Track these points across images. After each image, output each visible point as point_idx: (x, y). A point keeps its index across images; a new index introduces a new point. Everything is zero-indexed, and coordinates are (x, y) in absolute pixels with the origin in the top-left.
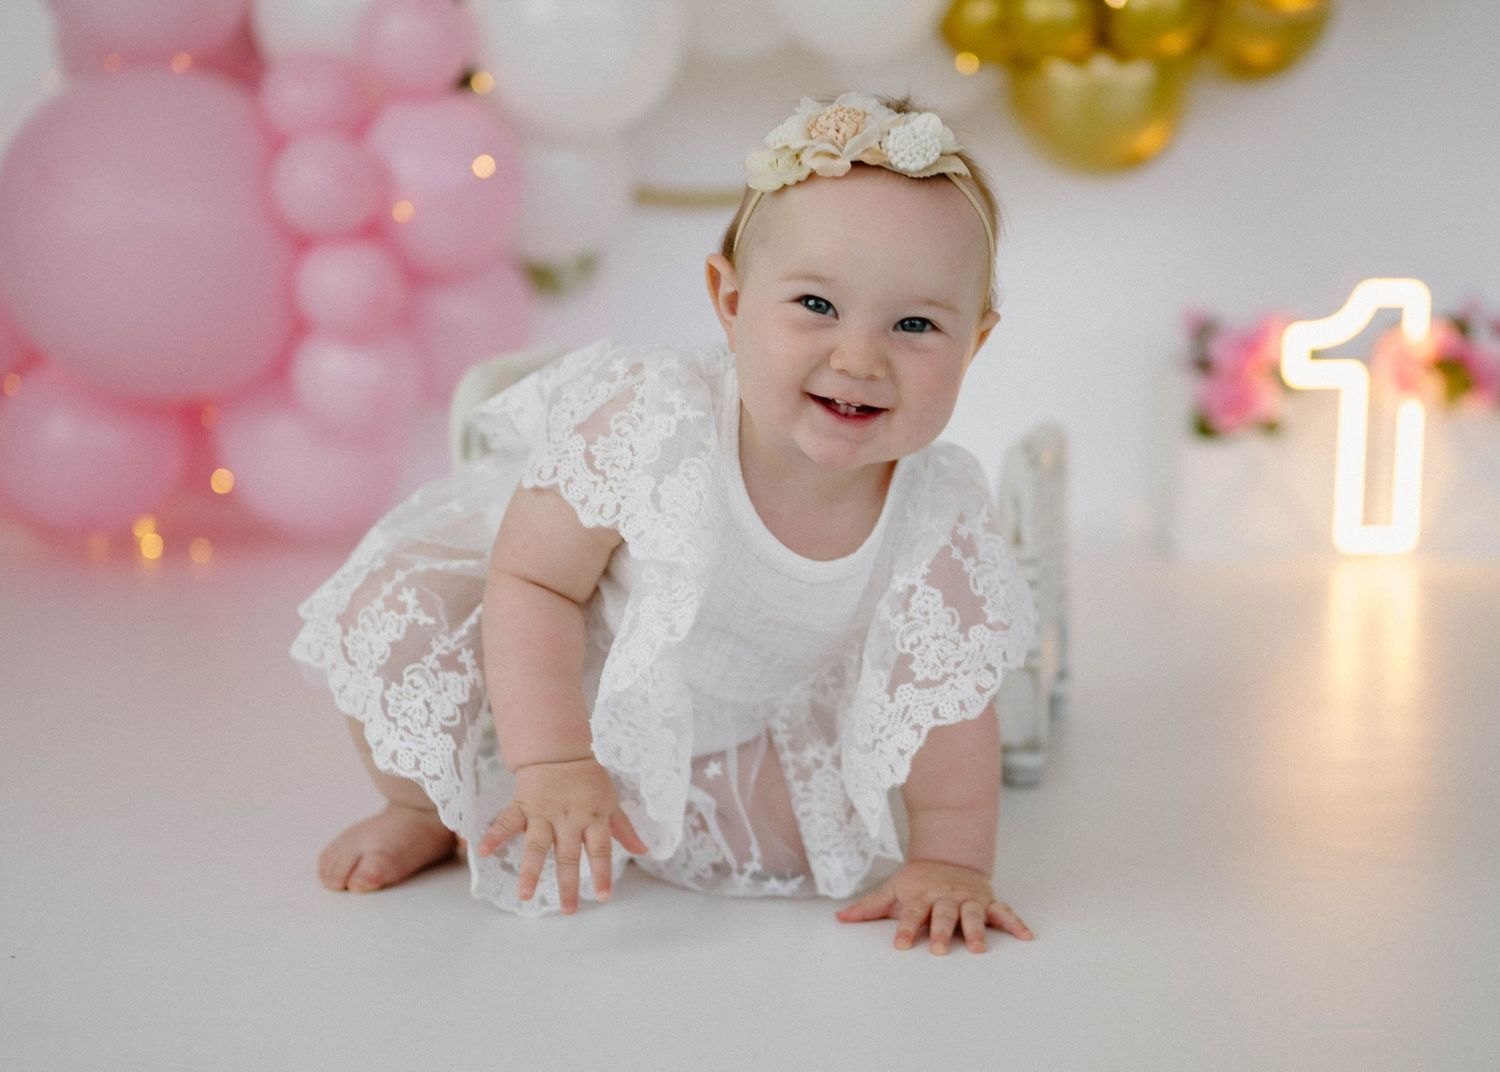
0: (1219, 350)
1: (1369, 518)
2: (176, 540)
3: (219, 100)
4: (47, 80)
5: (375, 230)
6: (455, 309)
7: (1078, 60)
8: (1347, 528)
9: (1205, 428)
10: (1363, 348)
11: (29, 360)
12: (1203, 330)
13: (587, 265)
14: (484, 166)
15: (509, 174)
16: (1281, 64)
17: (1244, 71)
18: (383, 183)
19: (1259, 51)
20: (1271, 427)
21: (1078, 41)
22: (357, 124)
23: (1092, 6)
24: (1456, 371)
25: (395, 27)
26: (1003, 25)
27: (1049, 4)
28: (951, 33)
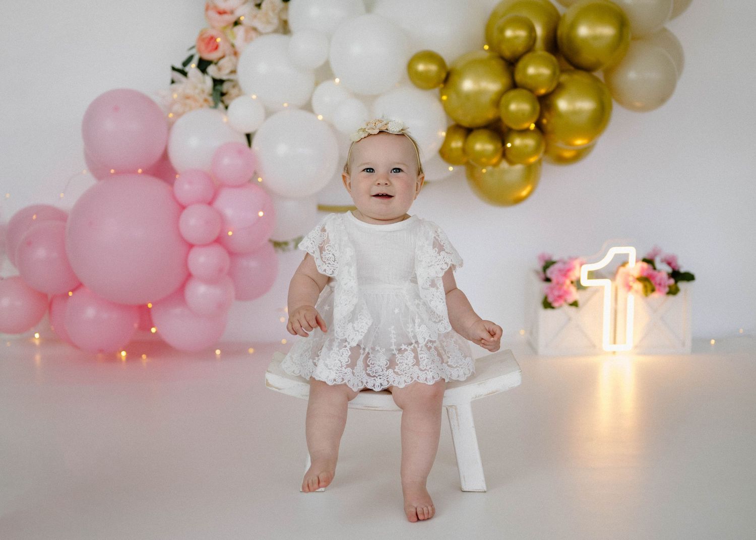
0: (552, 272)
2: (134, 354)
3: (157, 187)
4: (88, 181)
5: (219, 240)
7: (495, 165)
8: (606, 344)
9: (547, 305)
10: (609, 273)
11: (78, 286)
12: (548, 264)
13: (299, 239)
14: (261, 214)
16: (577, 158)
17: (561, 160)
18: (222, 219)
19: (568, 154)
20: (575, 304)
22: (211, 200)
23: (500, 145)
24: (648, 281)
25: (226, 161)
26: (464, 150)
27: (483, 145)
28: (443, 153)
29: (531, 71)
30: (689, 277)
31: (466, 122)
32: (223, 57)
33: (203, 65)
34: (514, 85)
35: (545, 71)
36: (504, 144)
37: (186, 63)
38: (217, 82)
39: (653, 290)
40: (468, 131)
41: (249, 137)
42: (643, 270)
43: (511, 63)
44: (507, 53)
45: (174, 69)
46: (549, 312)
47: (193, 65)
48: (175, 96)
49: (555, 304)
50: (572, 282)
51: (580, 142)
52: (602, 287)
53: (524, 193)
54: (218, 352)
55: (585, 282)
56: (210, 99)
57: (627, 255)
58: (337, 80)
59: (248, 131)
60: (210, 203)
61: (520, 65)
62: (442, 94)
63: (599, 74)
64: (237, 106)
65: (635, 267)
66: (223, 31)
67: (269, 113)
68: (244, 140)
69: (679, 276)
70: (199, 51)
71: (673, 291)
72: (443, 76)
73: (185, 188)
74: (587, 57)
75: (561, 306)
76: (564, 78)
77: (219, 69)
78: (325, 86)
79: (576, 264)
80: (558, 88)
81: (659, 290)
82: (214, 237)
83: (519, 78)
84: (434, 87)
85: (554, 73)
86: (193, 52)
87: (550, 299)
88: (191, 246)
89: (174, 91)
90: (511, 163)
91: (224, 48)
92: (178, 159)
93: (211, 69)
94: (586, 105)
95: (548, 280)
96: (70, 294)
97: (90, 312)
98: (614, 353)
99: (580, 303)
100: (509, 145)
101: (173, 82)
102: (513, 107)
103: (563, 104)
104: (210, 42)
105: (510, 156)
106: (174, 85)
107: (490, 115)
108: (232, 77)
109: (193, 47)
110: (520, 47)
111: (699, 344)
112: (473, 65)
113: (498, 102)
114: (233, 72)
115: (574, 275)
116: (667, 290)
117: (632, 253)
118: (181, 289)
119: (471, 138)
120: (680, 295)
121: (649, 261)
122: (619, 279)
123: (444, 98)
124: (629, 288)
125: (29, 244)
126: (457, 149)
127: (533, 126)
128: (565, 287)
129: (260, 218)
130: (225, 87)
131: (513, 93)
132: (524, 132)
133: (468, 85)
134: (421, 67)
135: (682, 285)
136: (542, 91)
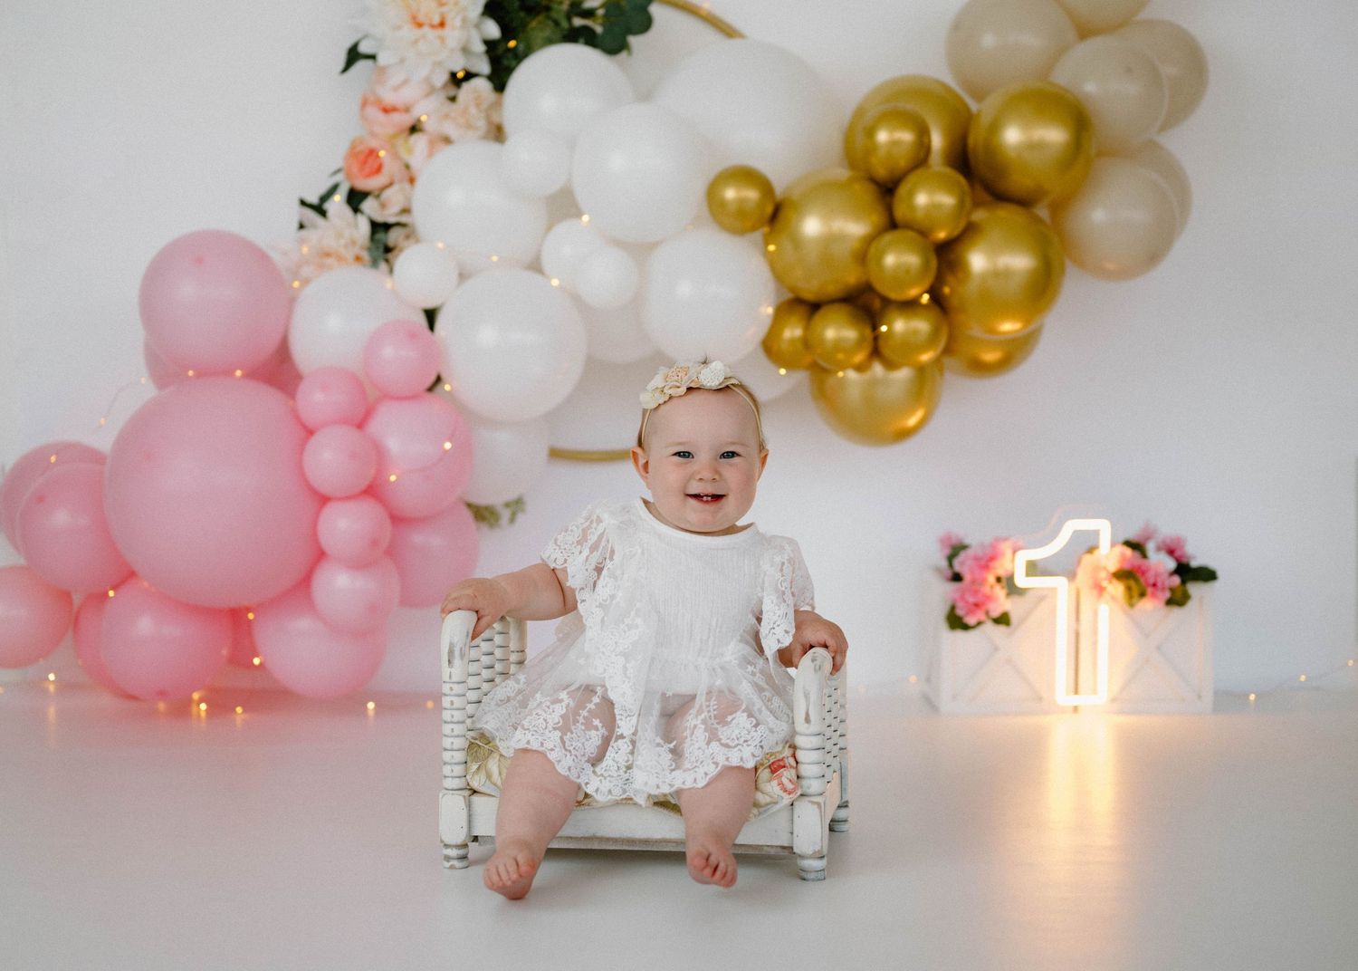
0: (964, 567)
2: (221, 702)
3: (267, 399)
4: (145, 390)
5: (373, 491)
6: (423, 539)
7: (860, 368)
8: (1061, 694)
9: (956, 622)
10: (1065, 566)
11: (126, 577)
12: (956, 550)
13: (517, 505)
14: (448, 446)
15: (465, 448)
16: (1005, 364)
17: (979, 368)
18: (379, 455)
19: (990, 356)
20: (1003, 620)
21: (859, 358)
22: (361, 419)
23: (868, 332)
24: (1133, 579)
25: (388, 352)
26: (806, 343)
27: (837, 331)
28: (770, 347)
29: (922, 199)
30: (1207, 575)
31: (810, 290)
32: (391, 184)
33: (355, 199)
34: (893, 225)
35: (947, 200)
36: (875, 327)
37: (325, 198)
38: (378, 228)
39: (1142, 595)
40: (811, 307)
41: (431, 316)
42: (1123, 557)
43: (887, 189)
44: (881, 172)
45: (303, 203)
46: (960, 635)
47: (339, 198)
48: (305, 250)
49: (971, 620)
50: (999, 580)
51: (1009, 326)
52: (1054, 590)
53: (912, 421)
54: (371, 705)
55: (1021, 580)
56: (366, 255)
57: (1097, 533)
58: (585, 218)
59: (430, 305)
60: (360, 425)
61: (902, 190)
62: (767, 243)
63: (1042, 212)
64: (410, 261)
65: (1110, 555)
66: (391, 142)
67: (463, 276)
68: (423, 321)
69: (1190, 573)
70: (349, 176)
71: (1177, 600)
72: (769, 209)
73: (316, 400)
74: (1019, 181)
75: (979, 623)
76: (979, 215)
77: (383, 206)
78: (564, 228)
79: (1006, 548)
80: (967, 233)
81: (1154, 595)
82: (363, 485)
83: (900, 212)
84: (753, 229)
85: (961, 204)
86: (339, 178)
87: (960, 612)
88: (324, 500)
89: (302, 241)
90: (890, 365)
91: (391, 168)
92: (306, 352)
93: (368, 206)
94: (1020, 262)
95: (957, 578)
96: (111, 593)
97: (145, 625)
98: (1076, 709)
99: (1014, 618)
100: (884, 328)
101: (302, 226)
102: (890, 260)
103: (977, 261)
104: (367, 159)
105: (886, 351)
106: (303, 232)
107: (852, 277)
108: (403, 219)
109: (339, 171)
110: (903, 163)
111: (1227, 699)
112: (820, 192)
113: (863, 254)
114: (406, 211)
115: (1002, 567)
116: (1168, 595)
117: (1104, 529)
118: (304, 582)
119: (819, 318)
120: (1191, 605)
121: (1136, 546)
122: (1083, 576)
123: (772, 248)
124: (1100, 589)
125: (41, 499)
126: (792, 341)
127: (925, 298)
128: (986, 590)
129: (446, 452)
130: (393, 237)
131: (889, 237)
132: (910, 305)
133: (812, 226)
134: (730, 194)
135: (1195, 589)
136: (942, 235)
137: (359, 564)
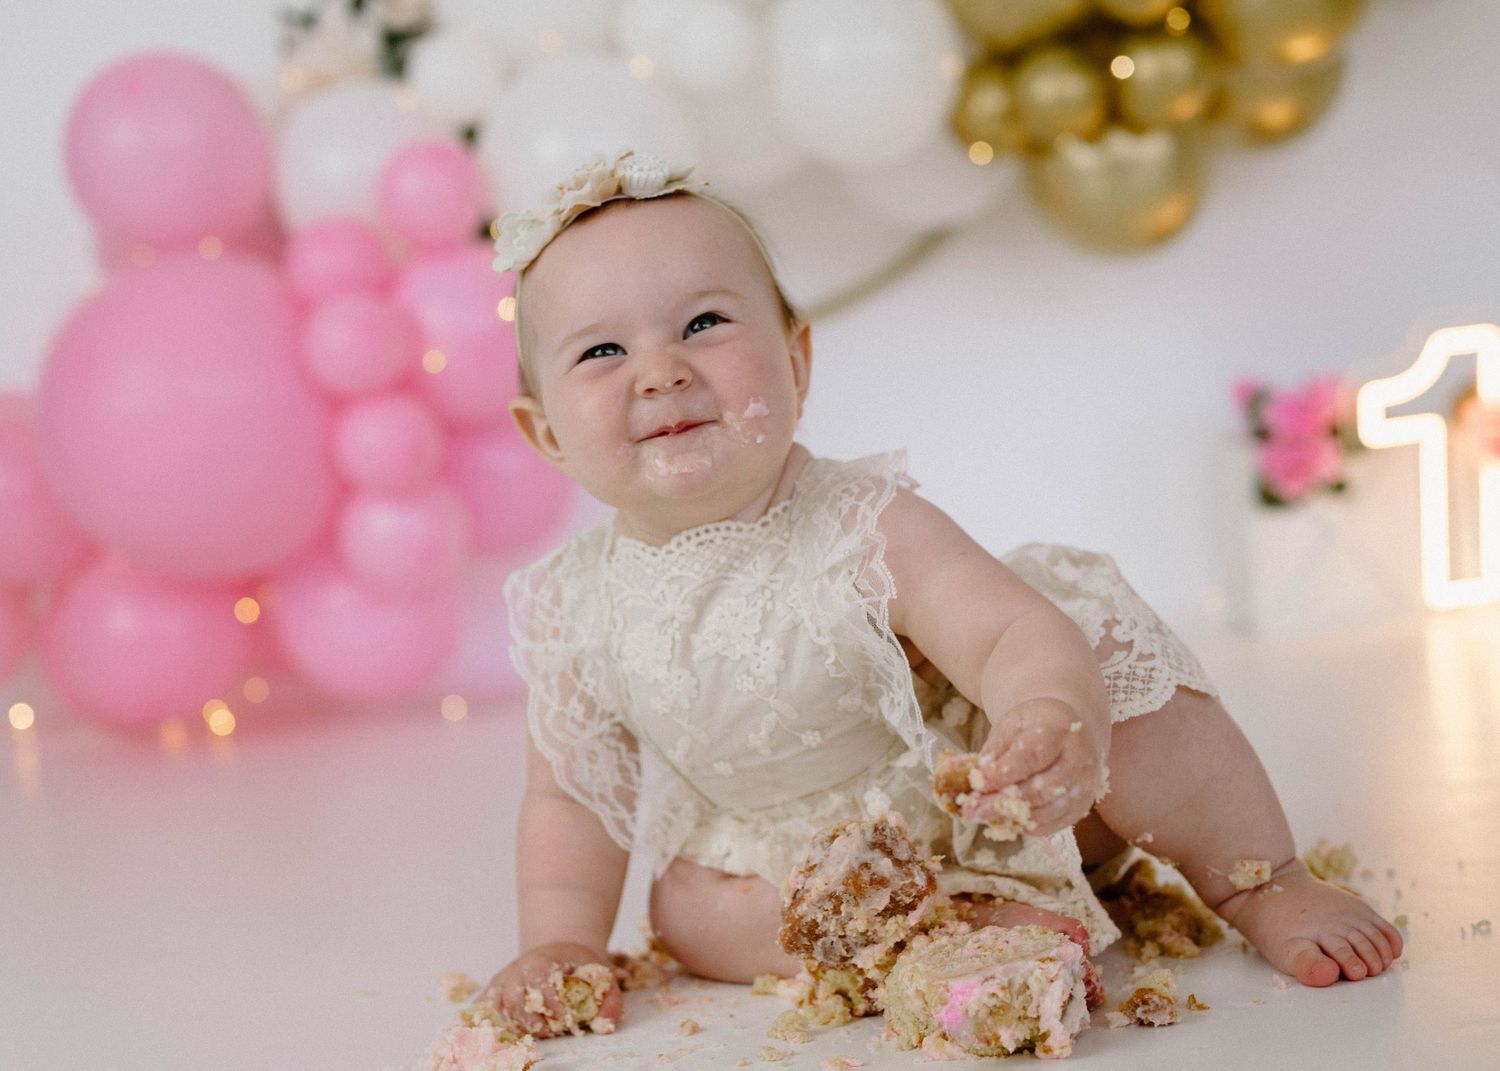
0: (1272, 416)
1: (1455, 574)
3: (251, 279)
7: (1093, 137)
8: (1436, 587)
9: (1270, 498)
11: (88, 555)
12: (1254, 400)
16: (1303, 125)
18: (414, 335)
19: (1275, 113)
20: (1339, 487)
21: (1089, 117)
22: (383, 283)
25: (410, 184)
26: (1014, 114)
27: (1053, 84)
28: (961, 129)
31: (1008, 31)
36: (1103, 67)
38: (395, 39)
40: (1011, 60)
41: (470, 135)
46: (1277, 519)
49: (1289, 494)
51: (1304, 48)
53: (1171, 216)
59: (468, 121)
60: (384, 291)
64: (426, 58)
67: (510, 72)
68: (458, 143)
73: (313, 264)
75: (1301, 496)
82: (392, 373)
87: (1276, 482)
90: (1137, 131)
95: (1263, 435)
97: (122, 619)
99: (1352, 483)
105: (1129, 110)
106: (292, 54)
119: (1024, 74)
126: (990, 114)
127: (1177, 20)
132: (1153, 31)
137: (401, 492)
